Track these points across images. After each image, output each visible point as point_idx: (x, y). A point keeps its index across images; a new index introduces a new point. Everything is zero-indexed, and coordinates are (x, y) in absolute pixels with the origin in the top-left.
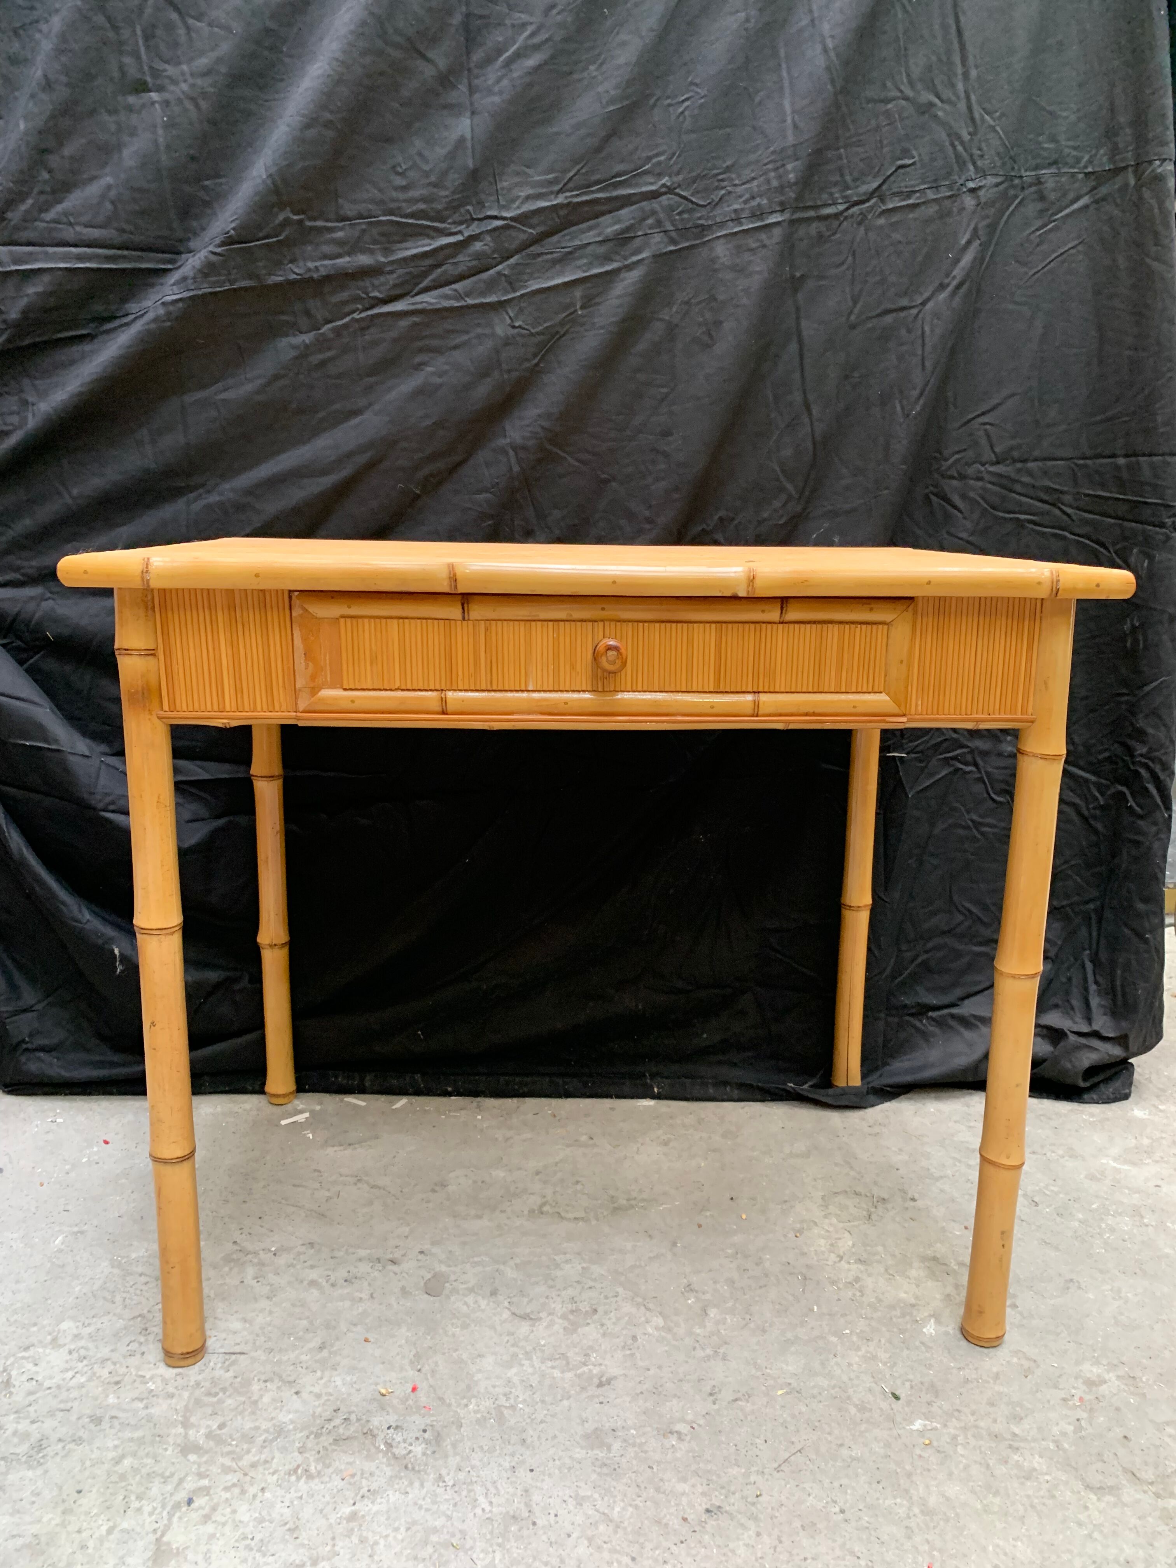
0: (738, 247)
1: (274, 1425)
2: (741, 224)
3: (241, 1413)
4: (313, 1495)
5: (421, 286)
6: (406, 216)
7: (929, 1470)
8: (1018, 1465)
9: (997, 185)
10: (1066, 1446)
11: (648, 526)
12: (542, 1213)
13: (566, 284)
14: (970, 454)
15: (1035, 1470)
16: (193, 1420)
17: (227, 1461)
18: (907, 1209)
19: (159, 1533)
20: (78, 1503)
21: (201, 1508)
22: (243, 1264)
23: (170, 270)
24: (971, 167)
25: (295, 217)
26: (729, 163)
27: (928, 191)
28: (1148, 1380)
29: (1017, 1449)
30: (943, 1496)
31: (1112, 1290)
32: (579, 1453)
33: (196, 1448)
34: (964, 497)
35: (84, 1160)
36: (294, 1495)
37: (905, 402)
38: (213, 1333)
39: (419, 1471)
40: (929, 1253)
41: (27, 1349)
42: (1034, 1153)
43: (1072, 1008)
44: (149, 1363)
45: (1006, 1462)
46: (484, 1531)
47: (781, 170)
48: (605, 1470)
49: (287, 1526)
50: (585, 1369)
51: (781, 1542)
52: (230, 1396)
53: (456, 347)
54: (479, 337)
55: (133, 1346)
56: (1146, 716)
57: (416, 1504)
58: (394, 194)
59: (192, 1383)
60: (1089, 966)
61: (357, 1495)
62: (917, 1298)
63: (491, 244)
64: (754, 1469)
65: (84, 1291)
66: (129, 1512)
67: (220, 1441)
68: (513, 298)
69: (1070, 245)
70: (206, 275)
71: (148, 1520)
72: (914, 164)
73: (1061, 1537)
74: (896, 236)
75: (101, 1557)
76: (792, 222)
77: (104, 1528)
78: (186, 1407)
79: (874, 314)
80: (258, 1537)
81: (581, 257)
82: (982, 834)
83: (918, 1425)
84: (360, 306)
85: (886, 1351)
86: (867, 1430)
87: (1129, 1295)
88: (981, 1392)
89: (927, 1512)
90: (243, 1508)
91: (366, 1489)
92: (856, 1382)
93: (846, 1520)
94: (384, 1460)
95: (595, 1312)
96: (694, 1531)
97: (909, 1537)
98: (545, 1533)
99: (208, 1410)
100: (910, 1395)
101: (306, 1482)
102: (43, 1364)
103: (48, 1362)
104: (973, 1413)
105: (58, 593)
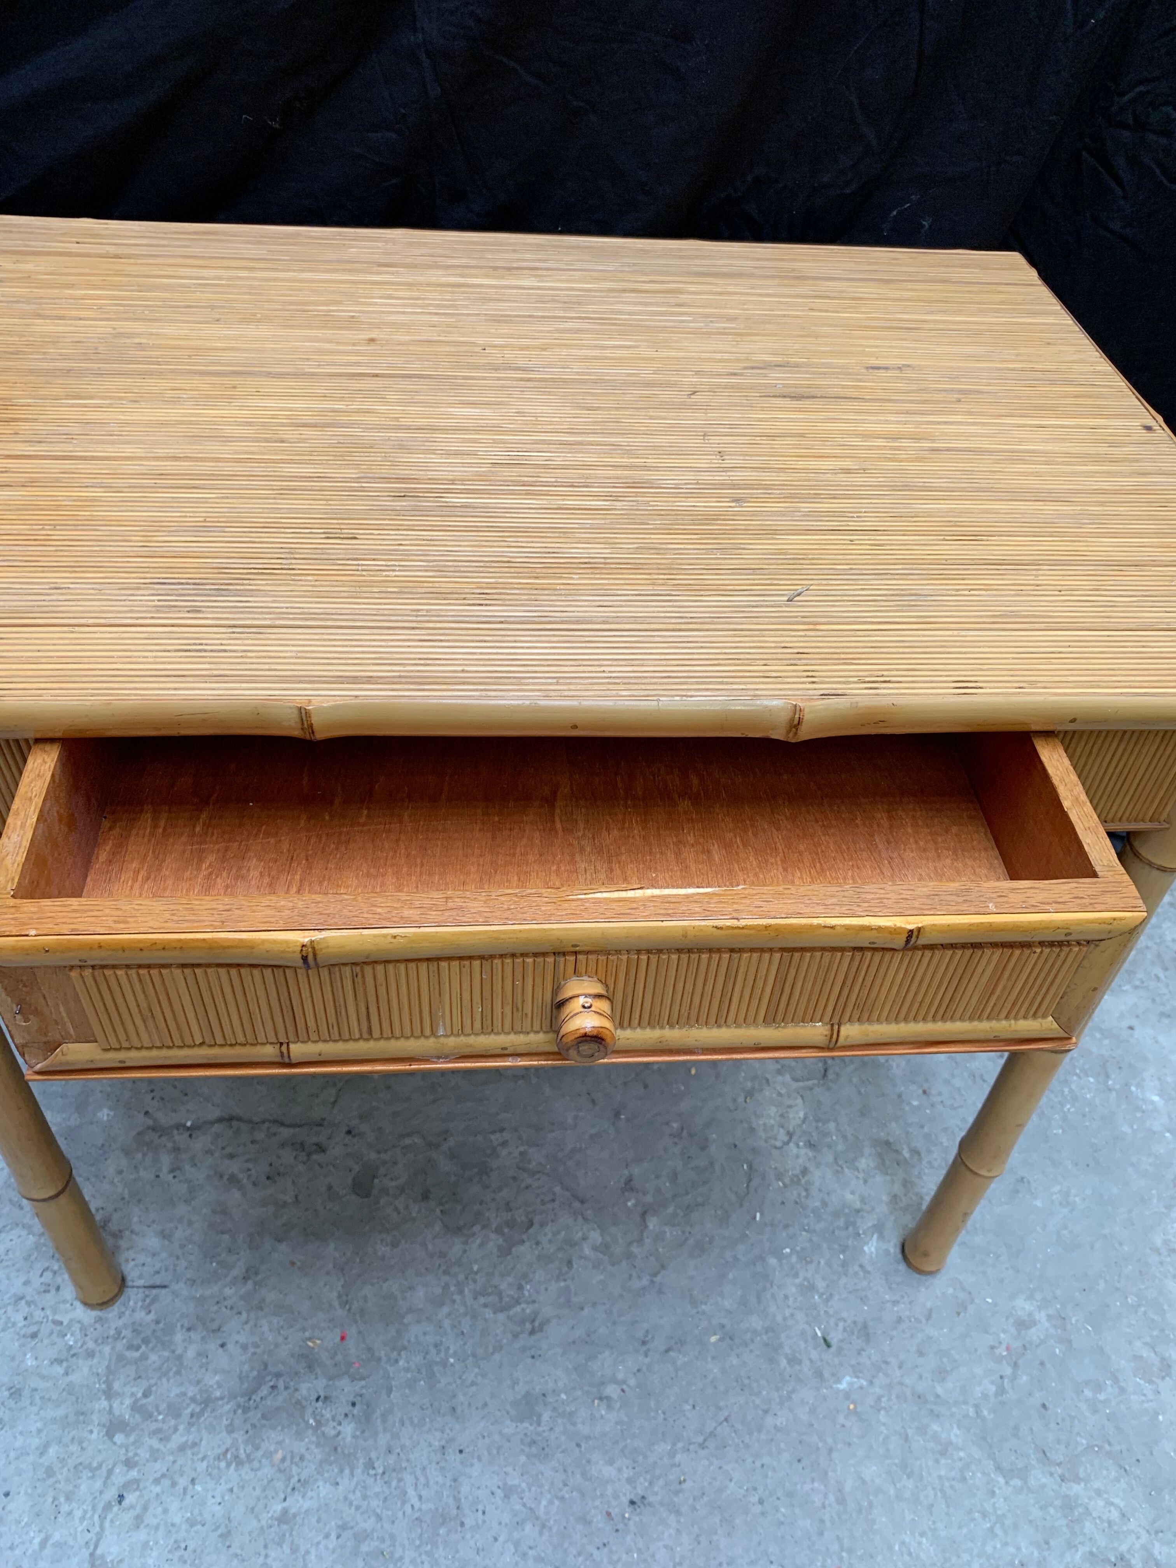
1: (201, 1391)
3: (166, 1374)
4: (243, 1487)
7: (849, 1444)
8: (935, 1437)
10: (985, 1413)
15: (951, 1443)
16: (116, 1386)
17: (155, 1443)
19: (92, 1547)
20: (9, 1507)
21: (132, 1507)
28: (1077, 1321)
29: (938, 1416)
30: (860, 1478)
31: (1060, 1191)
32: (509, 1428)
33: (122, 1426)
36: (225, 1487)
38: (131, 1254)
39: (348, 1456)
40: (883, 1134)
44: (64, 1302)
45: (925, 1433)
46: (413, 1535)
48: (534, 1450)
49: (220, 1531)
50: (518, 1309)
51: (699, 1543)
52: (153, 1349)
55: (48, 1275)
57: (346, 1498)
59: (112, 1332)
61: (287, 1487)
62: (863, 1200)
64: (680, 1445)
66: (60, 1519)
67: (147, 1415)
71: (80, 1529)
73: (965, 1530)
77: (37, 1541)
78: (108, 1367)
80: (192, 1545)
83: (845, 1382)
85: (824, 1279)
86: (793, 1391)
87: (1077, 1199)
88: (912, 1336)
89: (841, 1501)
90: (174, 1506)
91: (296, 1479)
92: (790, 1322)
93: (763, 1514)
94: (314, 1439)
95: (531, 1224)
96: (617, 1530)
97: (821, 1534)
98: (472, 1537)
99: (131, 1370)
100: (842, 1341)
101: (236, 1470)
104: (901, 1366)
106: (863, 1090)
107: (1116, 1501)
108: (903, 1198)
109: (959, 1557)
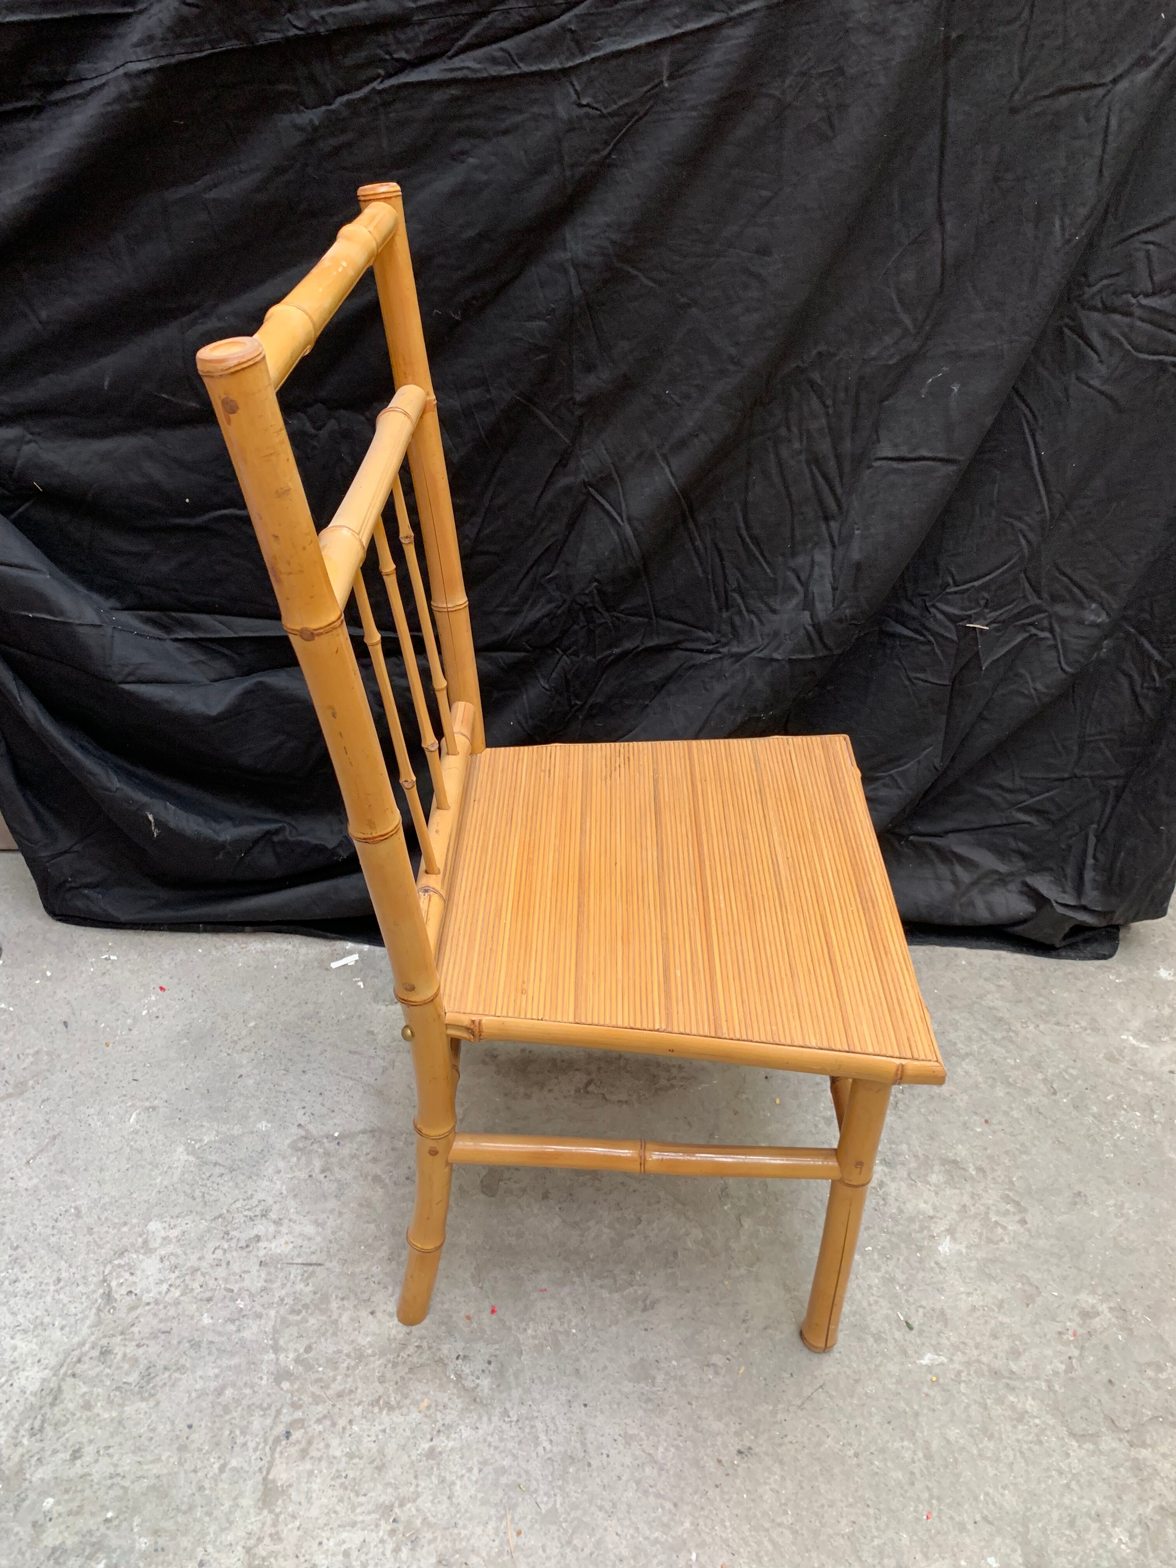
1: (355, 1349)
3: (324, 1334)
4: (394, 1429)
5: (461, 43)
7: (934, 1410)
8: (1012, 1407)
10: (1057, 1387)
11: (731, 367)
12: (588, 1092)
13: (652, 46)
15: (1027, 1412)
16: (281, 1342)
17: (317, 1390)
18: (932, 1097)
19: (265, 1472)
20: (191, 1438)
21: (298, 1442)
22: (311, 1152)
23: (128, 16)
28: (1136, 1313)
29: (1014, 1389)
30: (945, 1438)
31: (1115, 1205)
32: (627, 1387)
33: (287, 1375)
34: (1104, 335)
35: (144, 1013)
36: (378, 1428)
37: (1067, 221)
39: (486, 1405)
40: (950, 1155)
41: (121, 1255)
42: (1058, 1024)
44: (235, 1274)
45: (1003, 1403)
46: (546, 1472)
48: (650, 1406)
49: (375, 1464)
50: (631, 1290)
51: (802, 1488)
52: (311, 1314)
53: (505, 132)
54: (535, 118)
55: (219, 1252)
57: (485, 1440)
59: (276, 1300)
61: (433, 1430)
62: (935, 1208)
64: (781, 1406)
65: (165, 1183)
66: (237, 1449)
67: (309, 1367)
68: (581, 64)
70: (178, 37)
71: (254, 1457)
73: (1043, 1486)
75: (218, 1499)
77: (216, 1466)
78: (274, 1327)
79: (1046, 93)
80: (351, 1475)
81: (670, 6)
83: (927, 1359)
84: (381, 72)
85: (903, 1273)
86: (881, 1364)
87: (1131, 1212)
88: (986, 1322)
89: (928, 1457)
90: (335, 1442)
91: (441, 1422)
92: (874, 1308)
93: (859, 1465)
94: (455, 1391)
95: (640, 1220)
96: (728, 1475)
97: (913, 1484)
98: (599, 1475)
99: (294, 1330)
100: (923, 1324)
101: (388, 1414)
102: (139, 1273)
103: (143, 1271)
104: (977, 1347)
105: (39, 434)
106: (930, 1118)
108: (972, 1208)
109: (1039, 1507)
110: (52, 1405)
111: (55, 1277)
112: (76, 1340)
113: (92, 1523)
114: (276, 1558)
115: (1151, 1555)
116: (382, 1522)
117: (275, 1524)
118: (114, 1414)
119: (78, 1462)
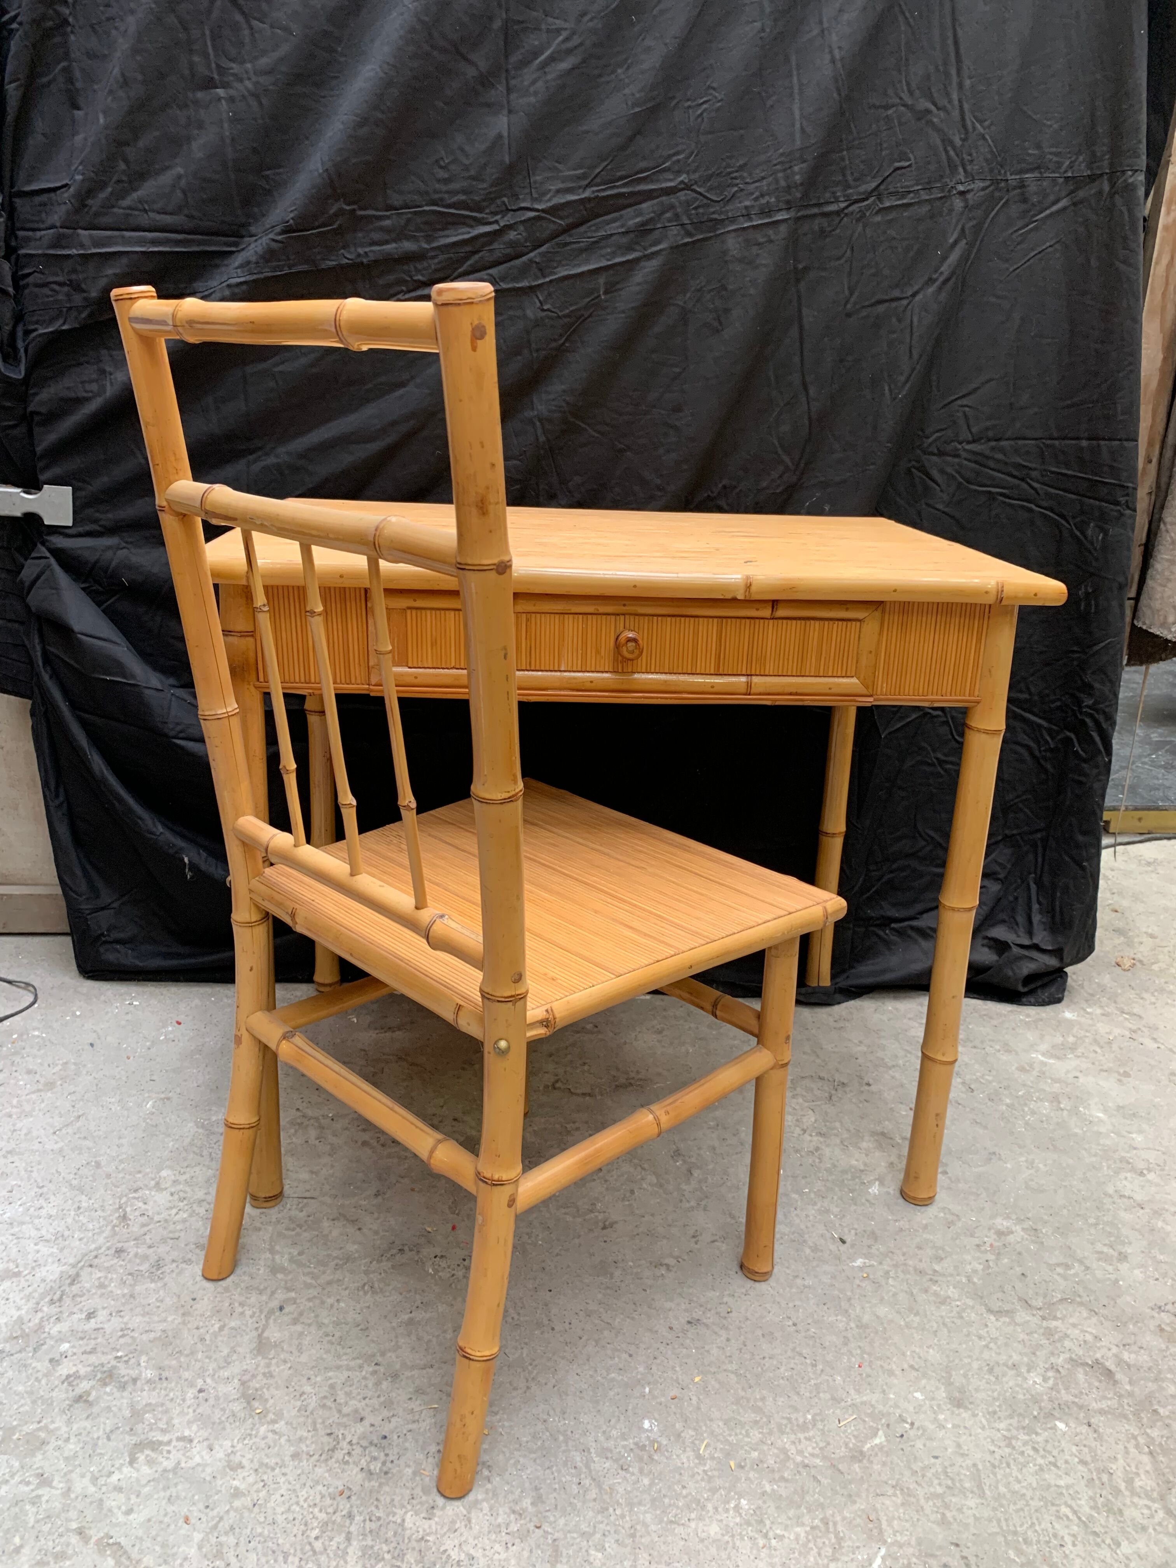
0: (747, 241)
1: (343, 1253)
2: (751, 220)
3: (315, 1243)
4: (377, 1305)
6: (449, 206)
7: (865, 1296)
8: (936, 1294)
9: (983, 189)
10: (975, 1280)
12: (555, 1090)
13: (592, 272)
14: (950, 433)
15: (949, 1297)
16: (277, 1247)
17: (309, 1280)
18: (862, 1092)
19: (260, 1331)
20: (194, 1307)
21: (290, 1313)
22: (307, 1126)
23: (232, 253)
24: (961, 170)
25: (348, 208)
26: (741, 162)
27: (922, 192)
28: (1047, 1232)
29: (937, 1282)
30: (875, 1315)
31: (1026, 1161)
32: (588, 1279)
33: (283, 1270)
34: (942, 471)
35: (162, 1038)
36: (363, 1305)
37: (893, 386)
38: (289, 1181)
39: (461, 1289)
40: (879, 1129)
41: (136, 1191)
42: (975, 1047)
43: (1017, 924)
45: (927, 1291)
46: (514, 1333)
47: (789, 171)
48: (608, 1291)
49: (360, 1328)
50: (592, 1215)
51: (745, 1345)
52: (305, 1231)
54: (511, 318)
56: (1093, 673)
57: (459, 1313)
58: (437, 186)
59: (274, 1221)
60: (1033, 887)
61: (413, 1306)
62: (865, 1165)
63: (524, 234)
65: (177, 1146)
66: (235, 1315)
67: (300, 1264)
68: (542, 284)
69: (1048, 244)
70: (267, 261)
71: (251, 1321)
72: (909, 166)
73: (964, 1346)
74: (892, 233)
75: (217, 1347)
76: (798, 219)
77: (217, 1326)
78: (271, 1237)
79: (867, 303)
80: (337, 1335)
81: (605, 247)
82: (946, 770)
83: (859, 1262)
85: (837, 1206)
86: (818, 1266)
87: (1040, 1165)
88: (912, 1239)
89: (861, 1327)
90: (324, 1313)
91: (419, 1302)
92: (811, 1229)
93: (797, 1331)
94: (433, 1280)
96: (678, 1337)
97: (846, 1344)
99: (289, 1241)
100: (855, 1240)
101: (372, 1296)
102: (151, 1203)
103: (155, 1202)
104: (904, 1254)
105: (131, 543)
106: (861, 1106)
107: (1089, 1330)
108: (899, 1165)
109: (961, 1360)
110: (72, 1284)
111: (76, 1206)
112: (93, 1246)
113: (104, 1359)
114: (268, 1389)
115: (1063, 1392)
116: (365, 1366)
117: (268, 1365)
118: (126, 1291)
119: (93, 1320)
